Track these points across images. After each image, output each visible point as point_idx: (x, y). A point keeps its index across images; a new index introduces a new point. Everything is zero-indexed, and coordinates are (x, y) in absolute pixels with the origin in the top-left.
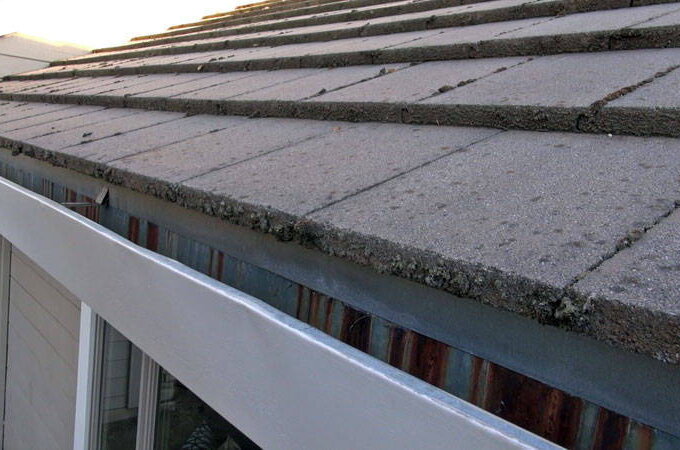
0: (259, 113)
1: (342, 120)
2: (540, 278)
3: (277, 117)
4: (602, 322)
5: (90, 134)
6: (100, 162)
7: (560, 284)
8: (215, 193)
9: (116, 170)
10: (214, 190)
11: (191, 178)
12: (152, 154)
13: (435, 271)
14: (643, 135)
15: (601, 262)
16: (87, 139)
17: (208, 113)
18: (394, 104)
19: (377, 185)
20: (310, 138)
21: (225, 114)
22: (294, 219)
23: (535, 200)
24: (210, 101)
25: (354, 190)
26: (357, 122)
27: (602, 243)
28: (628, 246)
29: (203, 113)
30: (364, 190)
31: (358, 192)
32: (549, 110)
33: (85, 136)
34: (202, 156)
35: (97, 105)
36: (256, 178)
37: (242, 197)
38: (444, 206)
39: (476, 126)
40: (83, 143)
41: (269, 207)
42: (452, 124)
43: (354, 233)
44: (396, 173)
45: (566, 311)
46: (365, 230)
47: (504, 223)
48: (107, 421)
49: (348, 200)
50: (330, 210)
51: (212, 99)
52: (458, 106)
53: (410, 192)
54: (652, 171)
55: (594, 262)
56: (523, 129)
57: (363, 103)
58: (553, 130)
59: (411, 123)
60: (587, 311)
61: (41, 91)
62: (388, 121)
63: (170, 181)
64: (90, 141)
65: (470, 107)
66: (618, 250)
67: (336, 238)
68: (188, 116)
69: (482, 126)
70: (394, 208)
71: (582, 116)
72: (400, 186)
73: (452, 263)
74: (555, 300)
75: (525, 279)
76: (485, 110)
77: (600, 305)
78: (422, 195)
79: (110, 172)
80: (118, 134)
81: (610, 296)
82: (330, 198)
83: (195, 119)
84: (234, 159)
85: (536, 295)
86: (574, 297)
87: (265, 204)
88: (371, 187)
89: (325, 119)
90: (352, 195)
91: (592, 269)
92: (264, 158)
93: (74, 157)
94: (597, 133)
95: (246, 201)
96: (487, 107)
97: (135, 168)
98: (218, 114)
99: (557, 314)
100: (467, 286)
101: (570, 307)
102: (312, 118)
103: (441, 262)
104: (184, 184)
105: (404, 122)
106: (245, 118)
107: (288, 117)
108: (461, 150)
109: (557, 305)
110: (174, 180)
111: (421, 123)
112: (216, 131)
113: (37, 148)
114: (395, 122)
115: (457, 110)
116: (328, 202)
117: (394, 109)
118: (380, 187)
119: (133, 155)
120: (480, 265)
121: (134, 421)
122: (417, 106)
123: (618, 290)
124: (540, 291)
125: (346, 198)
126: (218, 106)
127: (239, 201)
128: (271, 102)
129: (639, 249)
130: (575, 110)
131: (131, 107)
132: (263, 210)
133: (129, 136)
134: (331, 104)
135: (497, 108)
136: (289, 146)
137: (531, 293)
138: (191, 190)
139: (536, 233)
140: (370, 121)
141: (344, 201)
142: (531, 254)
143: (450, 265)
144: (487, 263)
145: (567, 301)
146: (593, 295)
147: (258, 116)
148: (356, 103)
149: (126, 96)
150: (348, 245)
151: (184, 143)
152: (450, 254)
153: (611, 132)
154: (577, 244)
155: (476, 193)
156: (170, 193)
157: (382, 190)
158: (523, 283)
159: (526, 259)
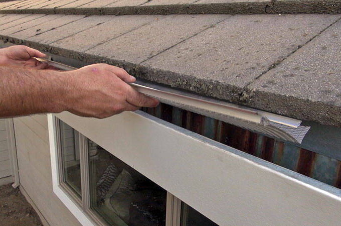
0: (120, 13)
1: (160, 14)
2: (234, 84)
3: (129, 14)
4: (258, 100)
5: (40, 30)
6: (46, 44)
7: (242, 86)
8: (100, 56)
9: (54, 47)
10: (100, 54)
11: (89, 49)
12: (71, 38)
13: (194, 84)
14: (294, 13)
15: (261, 75)
16: (38, 33)
17: (96, 14)
18: (182, 5)
19: (172, 47)
20: (144, 25)
21: (104, 15)
22: (135, 65)
23: (240, 49)
24: (96, 8)
25: (162, 50)
26: (166, 15)
27: (263, 67)
28: (274, 67)
29: (93, 15)
30: (166, 50)
31: (164, 51)
32: (253, 4)
33: (37, 31)
34: (93, 38)
35: (42, 13)
36: (119, 47)
37: (112, 57)
38: (201, 55)
39: (221, 14)
40: (37, 35)
41: (124, 61)
42: (210, 13)
43: (160, 70)
44: (181, 40)
45: (244, 97)
46: (165, 69)
47: (225, 61)
48: (66, 167)
49: (160, 54)
50: (151, 60)
51: (97, 7)
52: (212, 4)
53: (187, 49)
54: (293, 31)
55: (258, 75)
56: (241, 14)
57: (168, 5)
58: (254, 13)
59: (191, 14)
60: (252, 96)
61: (13, 8)
62: (181, 14)
63: (79, 51)
64: (40, 33)
65: (217, 4)
66: (269, 69)
67: (153, 73)
68: (86, 16)
69: (223, 13)
70: (179, 57)
71: (267, 6)
72: (183, 46)
73: (201, 80)
74: (240, 93)
75: (229, 85)
76: (224, 5)
77: (257, 93)
78: (192, 50)
79: (51, 49)
80: (54, 29)
81: (261, 89)
82: (151, 54)
83: (90, 18)
84: (108, 38)
85: (233, 91)
86: (248, 91)
87: (122, 60)
88: (169, 48)
89: (151, 14)
90: (161, 52)
91: (256, 79)
92: (123, 37)
93: (34, 42)
94: (275, 14)
95: (114, 58)
96: (225, 4)
97: (63, 46)
98: (101, 15)
99: (241, 99)
100: (207, 90)
101: (246, 95)
102: (145, 14)
103: (196, 80)
104: (86, 52)
105: (188, 13)
106: (113, 16)
107: (134, 14)
108: (212, 26)
109: (241, 95)
110: (81, 51)
111: (196, 14)
112: (100, 24)
113: (15, 39)
114: (184, 14)
115: (212, 6)
116: (150, 56)
117: (183, 7)
118: (173, 48)
119: (61, 39)
120: (211, 80)
121: (79, 165)
122: (193, 5)
123: (264, 86)
124: (234, 90)
125: (158, 54)
126: (100, 11)
127: (111, 59)
128: (126, 7)
129: (279, 68)
130: (264, 3)
131: (58, 14)
132: (121, 63)
133: (59, 29)
134: (154, 7)
135: (230, 4)
136: (134, 30)
137: (231, 90)
138: (89, 55)
139: (237, 64)
140: (172, 14)
141: (158, 56)
142: (233, 74)
143: (200, 82)
144: (215, 79)
145: (245, 93)
146: (254, 90)
147: (119, 14)
148: (165, 5)
149: (55, 8)
150: (159, 76)
151: (84, 32)
152: (199, 76)
153: (281, 13)
154: (253, 68)
155: (215, 47)
156: (80, 57)
157: (175, 49)
158: (228, 87)
159: (230, 76)
